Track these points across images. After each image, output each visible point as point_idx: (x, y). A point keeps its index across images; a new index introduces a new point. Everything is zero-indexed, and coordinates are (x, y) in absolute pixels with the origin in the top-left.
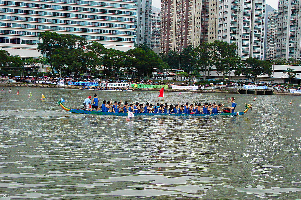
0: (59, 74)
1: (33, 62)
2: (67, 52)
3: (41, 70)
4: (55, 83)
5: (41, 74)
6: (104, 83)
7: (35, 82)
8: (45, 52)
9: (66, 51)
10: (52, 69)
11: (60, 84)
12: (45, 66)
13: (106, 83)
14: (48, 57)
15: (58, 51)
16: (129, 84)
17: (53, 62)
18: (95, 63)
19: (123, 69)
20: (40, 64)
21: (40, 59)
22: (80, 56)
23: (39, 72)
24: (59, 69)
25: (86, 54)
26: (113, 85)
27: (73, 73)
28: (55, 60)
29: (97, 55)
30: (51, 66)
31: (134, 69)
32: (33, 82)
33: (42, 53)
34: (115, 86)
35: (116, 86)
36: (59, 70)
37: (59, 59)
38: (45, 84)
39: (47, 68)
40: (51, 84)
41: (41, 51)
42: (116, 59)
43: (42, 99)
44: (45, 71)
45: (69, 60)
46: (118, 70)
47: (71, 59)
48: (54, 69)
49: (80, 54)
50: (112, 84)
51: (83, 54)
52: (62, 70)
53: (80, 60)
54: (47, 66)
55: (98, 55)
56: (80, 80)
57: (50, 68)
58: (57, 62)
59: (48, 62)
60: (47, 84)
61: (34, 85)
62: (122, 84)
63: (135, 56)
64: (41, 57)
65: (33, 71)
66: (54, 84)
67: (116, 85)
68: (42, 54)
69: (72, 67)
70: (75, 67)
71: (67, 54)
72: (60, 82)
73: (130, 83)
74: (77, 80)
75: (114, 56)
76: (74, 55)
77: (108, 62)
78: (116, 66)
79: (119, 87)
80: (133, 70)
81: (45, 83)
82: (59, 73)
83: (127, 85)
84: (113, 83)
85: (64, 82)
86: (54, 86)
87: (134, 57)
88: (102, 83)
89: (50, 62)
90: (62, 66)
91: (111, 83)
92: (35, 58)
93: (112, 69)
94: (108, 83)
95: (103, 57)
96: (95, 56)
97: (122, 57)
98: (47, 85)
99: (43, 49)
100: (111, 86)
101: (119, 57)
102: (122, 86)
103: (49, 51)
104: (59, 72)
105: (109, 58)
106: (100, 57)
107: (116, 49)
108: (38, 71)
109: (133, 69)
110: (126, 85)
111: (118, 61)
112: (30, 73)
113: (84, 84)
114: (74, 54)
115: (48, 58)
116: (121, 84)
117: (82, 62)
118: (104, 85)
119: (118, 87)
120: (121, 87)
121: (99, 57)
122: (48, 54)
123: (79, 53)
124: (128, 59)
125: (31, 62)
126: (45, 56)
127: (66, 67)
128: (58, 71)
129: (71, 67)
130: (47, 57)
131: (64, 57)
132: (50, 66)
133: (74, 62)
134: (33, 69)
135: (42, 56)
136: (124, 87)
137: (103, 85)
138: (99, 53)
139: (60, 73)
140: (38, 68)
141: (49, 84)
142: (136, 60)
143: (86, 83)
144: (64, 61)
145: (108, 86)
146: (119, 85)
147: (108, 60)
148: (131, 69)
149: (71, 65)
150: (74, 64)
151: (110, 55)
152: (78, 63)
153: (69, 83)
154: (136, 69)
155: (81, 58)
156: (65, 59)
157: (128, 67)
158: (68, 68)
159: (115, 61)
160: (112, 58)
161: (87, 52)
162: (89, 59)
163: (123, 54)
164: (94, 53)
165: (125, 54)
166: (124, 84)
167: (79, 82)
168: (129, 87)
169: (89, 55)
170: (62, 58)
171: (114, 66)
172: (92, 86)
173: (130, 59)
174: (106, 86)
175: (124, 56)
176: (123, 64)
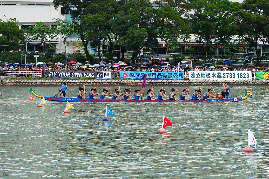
0: (100, 57)
1: (44, 31)
2: (116, 9)
3: (61, 49)
4: (91, 75)
5: (62, 58)
6: (196, 73)
7: (50, 74)
8: (69, 9)
9: (113, 6)
10: (85, 45)
11: (102, 77)
12: (69, 40)
13: (200, 72)
14: (76, 21)
15: (95, 7)
16: (250, 73)
17: (87, 29)
18: (176, 30)
19: (236, 40)
20: (59, 35)
21: (59, 25)
22: (142, 14)
23: (57, 52)
24: (99, 44)
25: (156, 12)
26: (216, 75)
27: (129, 53)
28: (90, 25)
29: (180, 12)
30: (83, 40)
31: (261, 40)
32: (45, 75)
33: (63, 13)
34: (220, 79)
35: (222, 79)
36: (99, 48)
37: (98, 23)
38: (70, 78)
39: (74, 44)
40: (84, 78)
41: (59, 8)
42: (221, 18)
43: (66, 110)
44: (70, 50)
45: (119, 24)
46: (227, 42)
47: (124, 22)
48: (89, 47)
49: (142, 11)
50: (214, 75)
51: (151, 11)
52: (105, 47)
53: (143, 24)
54: (73, 40)
55: (181, 12)
56: (144, 68)
57: (80, 44)
58: (96, 31)
59: (76, 32)
60: (75, 78)
61: (48, 81)
62: (236, 72)
63: (262, 11)
64: (60, 20)
65: (44, 51)
66: (90, 78)
67: (222, 76)
68: (62, 14)
69: (127, 40)
70: (132, 39)
71: (116, 12)
72: (102, 73)
73: (254, 70)
74: (137, 66)
75: (217, 12)
76: (130, 15)
77: (203, 26)
78: (221, 33)
79: (229, 78)
80: (258, 41)
81: (71, 75)
82: (99, 54)
83: (246, 76)
84: (216, 72)
85: (110, 72)
86: (89, 81)
87: (259, 12)
88: (192, 72)
89: (79, 30)
90: (105, 39)
91: (212, 72)
92: (47, 25)
93: (213, 40)
94: (205, 72)
95: (192, 16)
96: (176, 14)
97: (235, 15)
98: (75, 81)
99: (65, 3)
100: (212, 79)
101: (227, 14)
102: (237, 78)
103: (77, 7)
104: (99, 51)
105: (205, 18)
106: (187, 15)
108: (54, 50)
109: (259, 39)
110: (243, 75)
111: (225, 23)
112: (38, 56)
113: (154, 75)
114: (131, 12)
115: (76, 23)
116: (232, 72)
117: (148, 28)
118: (196, 76)
119: (226, 79)
120: (232, 79)
121: (183, 16)
122: (75, 14)
123: (140, 8)
124: (247, 19)
125: (40, 32)
126: (68, 18)
127: (114, 40)
128: (97, 49)
129: (125, 39)
130: (74, 19)
131: (108, 18)
132: (80, 40)
133: (131, 30)
134: (45, 46)
135: (63, 18)
136: (240, 79)
137: (194, 77)
138: (183, 6)
139: (101, 53)
140: (55, 45)
141: (80, 78)
142: (264, 20)
143: (157, 73)
144: (109, 28)
145: (206, 78)
146: (229, 75)
147: (203, 22)
148: (254, 39)
149: (125, 35)
150: (132, 33)
151: (207, 10)
152: (139, 31)
153: (122, 73)
154: (265, 39)
155: (146, 19)
156: (111, 24)
157: (247, 36)
158: (118, 42)
159: (219, 24)
160: (213, 17)
161: (158, 5)
162: (163, 21)
163: (236, 6)
164: (172, 7)
165: (240, 8)
166: (240, 72)
167: (143, 72)
168: (250, 78)
169: (161, 13)
170: (104, 22)
171: (216, 34)
172: (171, 78)
173: (251, 19)
174: (202, 79)
175: (237, 12)
176: (238, 30)
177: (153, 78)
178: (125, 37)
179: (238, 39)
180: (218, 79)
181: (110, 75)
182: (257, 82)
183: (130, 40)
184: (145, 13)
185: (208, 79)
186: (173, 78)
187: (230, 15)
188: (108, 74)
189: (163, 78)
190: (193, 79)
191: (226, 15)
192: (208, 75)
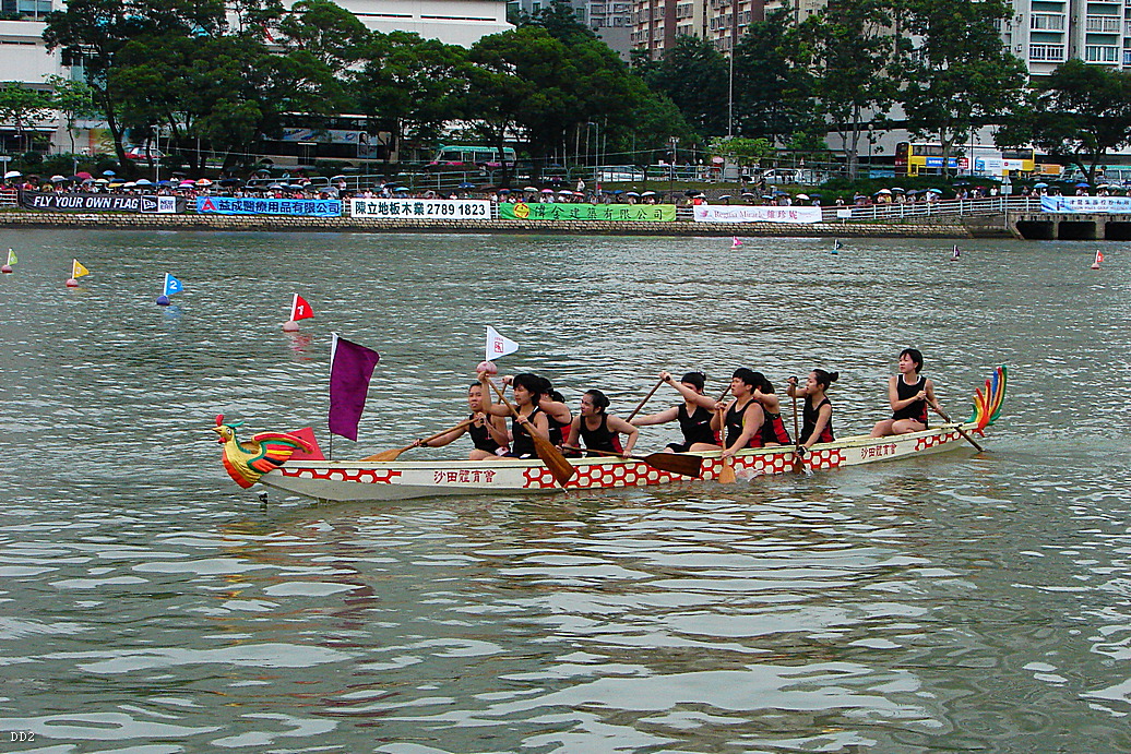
0: (151, 163)
1: (23, 103)
2: (187, 55)
3: (62, 145)
4: (130, 204)
5: (64, 164)
6: (368, 201)
7: (36, 201)
8: (81, 54)
9: (180, 47)
10: (118, 136)
11: (156, 209)
12: (79, 124)
13: (376, 201)
14: (96, 81)
15: (140, 49)
16: (487, 204)
17: (121, 101)
18: (324, 105)
19: (456, 132)
20: (56, 113)
21: (58, 89)
22: (247, 70)
23: (53, 151)
24: (151, 136)
25: (277, 63)
26: (412, 208)
27: (217, 155)
28: (129, 91)
29: (331, 67)
30: (112, 124)
31: (512, 132)
32: (25, 202)
33: (65, 62)
34: (421, 216)
35: (426, 216)
36: (149, 143)
37: (148, 85)
38: (84, 209)
39: (91, 133)
40: (115, 212)
41: (58, 50)
42: (423, 81)
43: (70, 281)
44: (82, 148)
45: (196, 89)
46: (434, 136)
47: (207, 85)
48: (125, 140)
49: (248, 61)
50: (407, 206)
51: (266, 62)
52: (163, 142)
53: (250, 92)
54: (90, 124)
55: (335, 66)
56: (251, 190)
57: (105, 134)
58: (142, 104)
59: (96, 106)
60: (93, 210)
61: (31, 216)
62: (455, 202)
63: (514, 67)
64: (59, 79)
65: (23, 148)
66: (128, 211)
67: (426, 209)
68: (63, 64)
69: (214, 127)
70: (226, 123)
71: (188, 63)
72: (156, 200)
73: (495, 198)
74: (236, 186)
75: (415, 68)
76: (219, 70)
77: (384, 99)
78: (424, 115)
79: (440, 216)
80: (505, 135)
81: (84, 204)
83: (479, 210)
84: (412, 202)
85: (173, 199)
86: (126, 218)
87: (509, 70)
88: (360, 200)
89: (102, 103)
90: (163, 123)
91: (402, 202)
92: (30, 88)
93: (406, 131)
94: (388, 202)
95: (358, 75)
96: (322, 70)
97: (455, 74)
98: (95, 217)
99: (71, 40)
100: (402, 215)
101: (438, 71)
102: (457, 215)
103: (97, 49)
105: (388, 80)
106: (348, 73)
107: (421, 37)
108: (45, 147)
109: (507, 129)
110: (472, 210)
111: (433, 91)
112: (9, 159)
113: (274, 206)
114: (221, 64)
115: (96, 86)
116: (447, 202)
117: (260, 101)
118: (367, 210)
119: (434, 216)
120: (448, 216)
121: (338, 75)
122: (93, 67)
123: (243, 56)
124: (480, 82)
125: (13, 104)
126: (78, 73)
127: (184, 127)
128: (145, 145)
129: (209, 125)
130: (91, 78)
131: (170, 76)
132: (106, 125)
133: (222, 104)
134: (24, 137)
135: (66, 73)
136: (465, 216)
137: (363, 211)
138: (339, 53)
140: (48, 134)
141: (103, 210)
142: (518, 86)
143: (280, 201)
144: (170, 99)
145: (390, 215)
146: (441, 208)
147: (384, 90)
148: (495, 128)
149: (210, 114)
150: (226, 111)
151: (393, 62)
152: (241, 107)
153: (200, 201)
154: (521, 129)
155: (255, 81)
156: (178, 90)
157: (482, 121)
158: (194, 128)
159: (419, 95)
160: (405, 78)
161: (283, 50)
162: (294, 83)
163: (456, 55)
164: (314, 54)
165: (466, 59)
166: (465, 202)
167: (249, 200)
168: (487, 215)
169: (291, 65)
170: (161, 83)
171: (412, 117)
172: (312, 214)
173: (491, 84)
174: (380, 215)
175: (459, 67)
176: (459, 108)
177: (271, 212)
178: (210, 118)
179: (460, 127)
180: (417, 216)
181: (174, 205)
182: (502, 224)
183: (220, 126)
184: (254, 67)
185: (394, 216)
186: (317, 214)
187: (443, 74)
188: (171, 203)
189: (293, 212)
190: (360, 215)
191: (433, 74)
192: (394, 208)
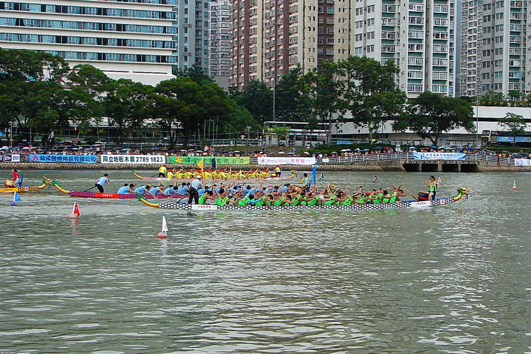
0: (8, 139)
2: (25, 90)
6: (109, 156)
9: (22, 86)
11: (11, 160)
13: (113, 156)
15: (3, 87)
16: (163, 157)
18: (88, 112)
19: (149, 124)
22: (52, 96)
24: (8, 127)
25: (66, 93)
26: (129, 159)
27: (39, 135)
29: (92, 95)
31: (175, 124)
34: (133, 163)
35: (136, 162)
36: (7, 130)
37: (6, 104)
42: (134, 101)
45: (29, 106)
46: (139, 126)
47: (33, 103)
49: (53, 93)
50: (127, 158)
51: (61, 93)
52: (14, 129)
53: (54, 106)
55: (94, 95)
56: (54, 151)
58: (4, 112)
62: (149, 156)
63: (176, 95)
67: (135, 159)
69: (37, 122)
70: (43, 121)
71: (25, 93)
72: (10, 156)
73: (167, 154)
74: (48, 149)
75: (130, 95)
76: (40, 96)
77: (116, 109)
78: (134, 117)
79: (142, 162)
80: (172, 125)
82: (7, 136)
83: (160, 160)
84: (129, 156)
85: (19, 155)
87: (173, 96)
88: (105, 155)
90: (14, 121)
91: (124, 156)
93: (126, 124)
94: (118, 156)
95: (104, 98)
96: (87, 96)
97: (149, 98)
100: (125, 162)
101: (141, 97)
102: (150, 162)
104: (7, 133)
105: (118, 101)
106: (99, 98)
107: (133, 81)
109: (173, 122)
110: (157, 159)
111: (138, 106)
113: (65, 158)
114: (41, 94)
116: (145, 156)
117: (59, 111)
118: (109, 160)
119: (139, 163)
120: (146, 163)
121: (95, 98)
123: (50, 90)
124: (160, 102)
127: (24, 122)
128: (6, 131)
129: (35, 121)
131: (17, 100)
133: (41, 111)
136: (153, 163)
137: (107, 160)
138: (95, 89)
139: (9, 135)
142: (177, 103)
143: (68, 156)
144: (17, 110)
145: (119, 162)
146: (142, 159)
147: (116, 105)
148: (167, 122)
149: (35, 117)
150: (42, 115)
151: (120, 93)
152: (50, 112)
153: (31, 157)
154: (179, 123)
155: (57, 101)
156: (20, 105)
157: (161, 119)
158: (28, 123)
159: (132, 107)
160: (126, 100)
161: (70, 87)
162: (74, 102)
163: (149, 90)
164: (84, 89)
165: (154, 91)
166: (153, 156)
167: (54, 155)
169: (73, 95)
170: (13, 103)
171: (129, 117)
172: (83, 162)
173: (164, 102)
174: (114, 162)
175: (151, 95)
176: (151, 114)
177: (64, 161)
178: (35, 119)
179: (151, 122)
180: (131, 163)
181: (19, 158)
183: (40, 122)
184: (56, 95)
185: (121, 163)
186: (85, 162)
187: (143, 98)
188: (18, 157)
189: (74, 161)
190: (105, 162)
191: (138, 98)
192: (121, 159)
